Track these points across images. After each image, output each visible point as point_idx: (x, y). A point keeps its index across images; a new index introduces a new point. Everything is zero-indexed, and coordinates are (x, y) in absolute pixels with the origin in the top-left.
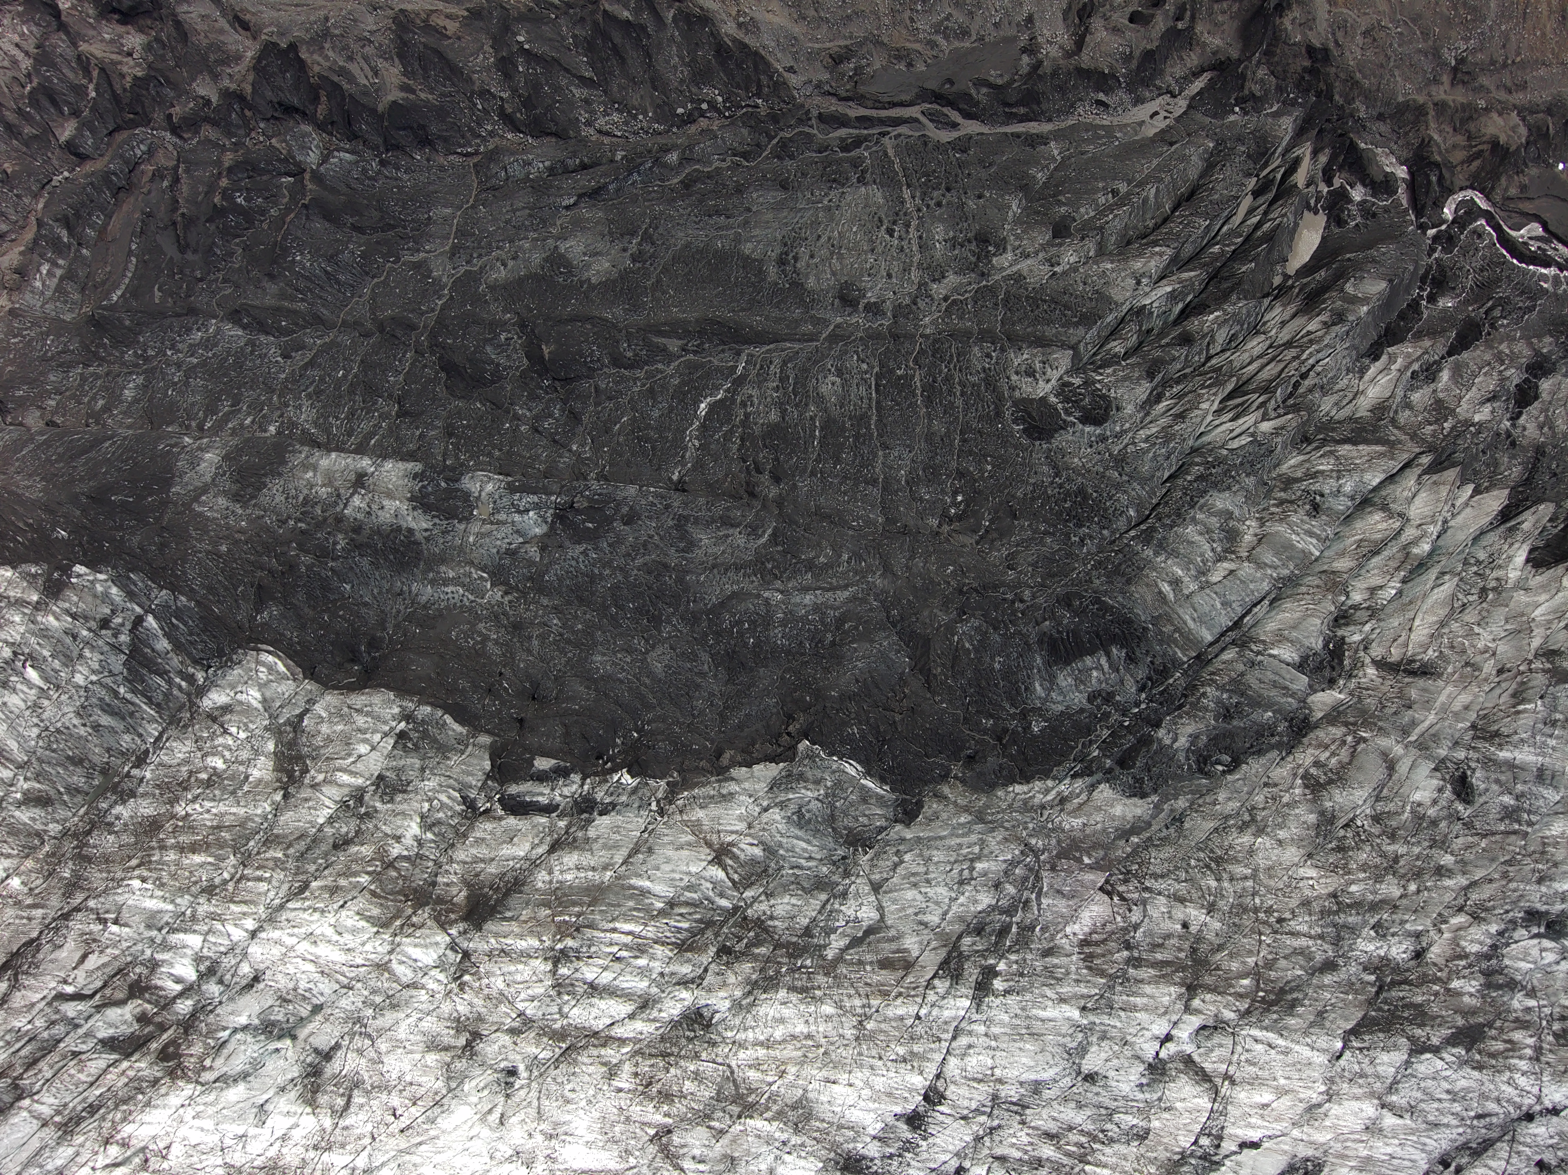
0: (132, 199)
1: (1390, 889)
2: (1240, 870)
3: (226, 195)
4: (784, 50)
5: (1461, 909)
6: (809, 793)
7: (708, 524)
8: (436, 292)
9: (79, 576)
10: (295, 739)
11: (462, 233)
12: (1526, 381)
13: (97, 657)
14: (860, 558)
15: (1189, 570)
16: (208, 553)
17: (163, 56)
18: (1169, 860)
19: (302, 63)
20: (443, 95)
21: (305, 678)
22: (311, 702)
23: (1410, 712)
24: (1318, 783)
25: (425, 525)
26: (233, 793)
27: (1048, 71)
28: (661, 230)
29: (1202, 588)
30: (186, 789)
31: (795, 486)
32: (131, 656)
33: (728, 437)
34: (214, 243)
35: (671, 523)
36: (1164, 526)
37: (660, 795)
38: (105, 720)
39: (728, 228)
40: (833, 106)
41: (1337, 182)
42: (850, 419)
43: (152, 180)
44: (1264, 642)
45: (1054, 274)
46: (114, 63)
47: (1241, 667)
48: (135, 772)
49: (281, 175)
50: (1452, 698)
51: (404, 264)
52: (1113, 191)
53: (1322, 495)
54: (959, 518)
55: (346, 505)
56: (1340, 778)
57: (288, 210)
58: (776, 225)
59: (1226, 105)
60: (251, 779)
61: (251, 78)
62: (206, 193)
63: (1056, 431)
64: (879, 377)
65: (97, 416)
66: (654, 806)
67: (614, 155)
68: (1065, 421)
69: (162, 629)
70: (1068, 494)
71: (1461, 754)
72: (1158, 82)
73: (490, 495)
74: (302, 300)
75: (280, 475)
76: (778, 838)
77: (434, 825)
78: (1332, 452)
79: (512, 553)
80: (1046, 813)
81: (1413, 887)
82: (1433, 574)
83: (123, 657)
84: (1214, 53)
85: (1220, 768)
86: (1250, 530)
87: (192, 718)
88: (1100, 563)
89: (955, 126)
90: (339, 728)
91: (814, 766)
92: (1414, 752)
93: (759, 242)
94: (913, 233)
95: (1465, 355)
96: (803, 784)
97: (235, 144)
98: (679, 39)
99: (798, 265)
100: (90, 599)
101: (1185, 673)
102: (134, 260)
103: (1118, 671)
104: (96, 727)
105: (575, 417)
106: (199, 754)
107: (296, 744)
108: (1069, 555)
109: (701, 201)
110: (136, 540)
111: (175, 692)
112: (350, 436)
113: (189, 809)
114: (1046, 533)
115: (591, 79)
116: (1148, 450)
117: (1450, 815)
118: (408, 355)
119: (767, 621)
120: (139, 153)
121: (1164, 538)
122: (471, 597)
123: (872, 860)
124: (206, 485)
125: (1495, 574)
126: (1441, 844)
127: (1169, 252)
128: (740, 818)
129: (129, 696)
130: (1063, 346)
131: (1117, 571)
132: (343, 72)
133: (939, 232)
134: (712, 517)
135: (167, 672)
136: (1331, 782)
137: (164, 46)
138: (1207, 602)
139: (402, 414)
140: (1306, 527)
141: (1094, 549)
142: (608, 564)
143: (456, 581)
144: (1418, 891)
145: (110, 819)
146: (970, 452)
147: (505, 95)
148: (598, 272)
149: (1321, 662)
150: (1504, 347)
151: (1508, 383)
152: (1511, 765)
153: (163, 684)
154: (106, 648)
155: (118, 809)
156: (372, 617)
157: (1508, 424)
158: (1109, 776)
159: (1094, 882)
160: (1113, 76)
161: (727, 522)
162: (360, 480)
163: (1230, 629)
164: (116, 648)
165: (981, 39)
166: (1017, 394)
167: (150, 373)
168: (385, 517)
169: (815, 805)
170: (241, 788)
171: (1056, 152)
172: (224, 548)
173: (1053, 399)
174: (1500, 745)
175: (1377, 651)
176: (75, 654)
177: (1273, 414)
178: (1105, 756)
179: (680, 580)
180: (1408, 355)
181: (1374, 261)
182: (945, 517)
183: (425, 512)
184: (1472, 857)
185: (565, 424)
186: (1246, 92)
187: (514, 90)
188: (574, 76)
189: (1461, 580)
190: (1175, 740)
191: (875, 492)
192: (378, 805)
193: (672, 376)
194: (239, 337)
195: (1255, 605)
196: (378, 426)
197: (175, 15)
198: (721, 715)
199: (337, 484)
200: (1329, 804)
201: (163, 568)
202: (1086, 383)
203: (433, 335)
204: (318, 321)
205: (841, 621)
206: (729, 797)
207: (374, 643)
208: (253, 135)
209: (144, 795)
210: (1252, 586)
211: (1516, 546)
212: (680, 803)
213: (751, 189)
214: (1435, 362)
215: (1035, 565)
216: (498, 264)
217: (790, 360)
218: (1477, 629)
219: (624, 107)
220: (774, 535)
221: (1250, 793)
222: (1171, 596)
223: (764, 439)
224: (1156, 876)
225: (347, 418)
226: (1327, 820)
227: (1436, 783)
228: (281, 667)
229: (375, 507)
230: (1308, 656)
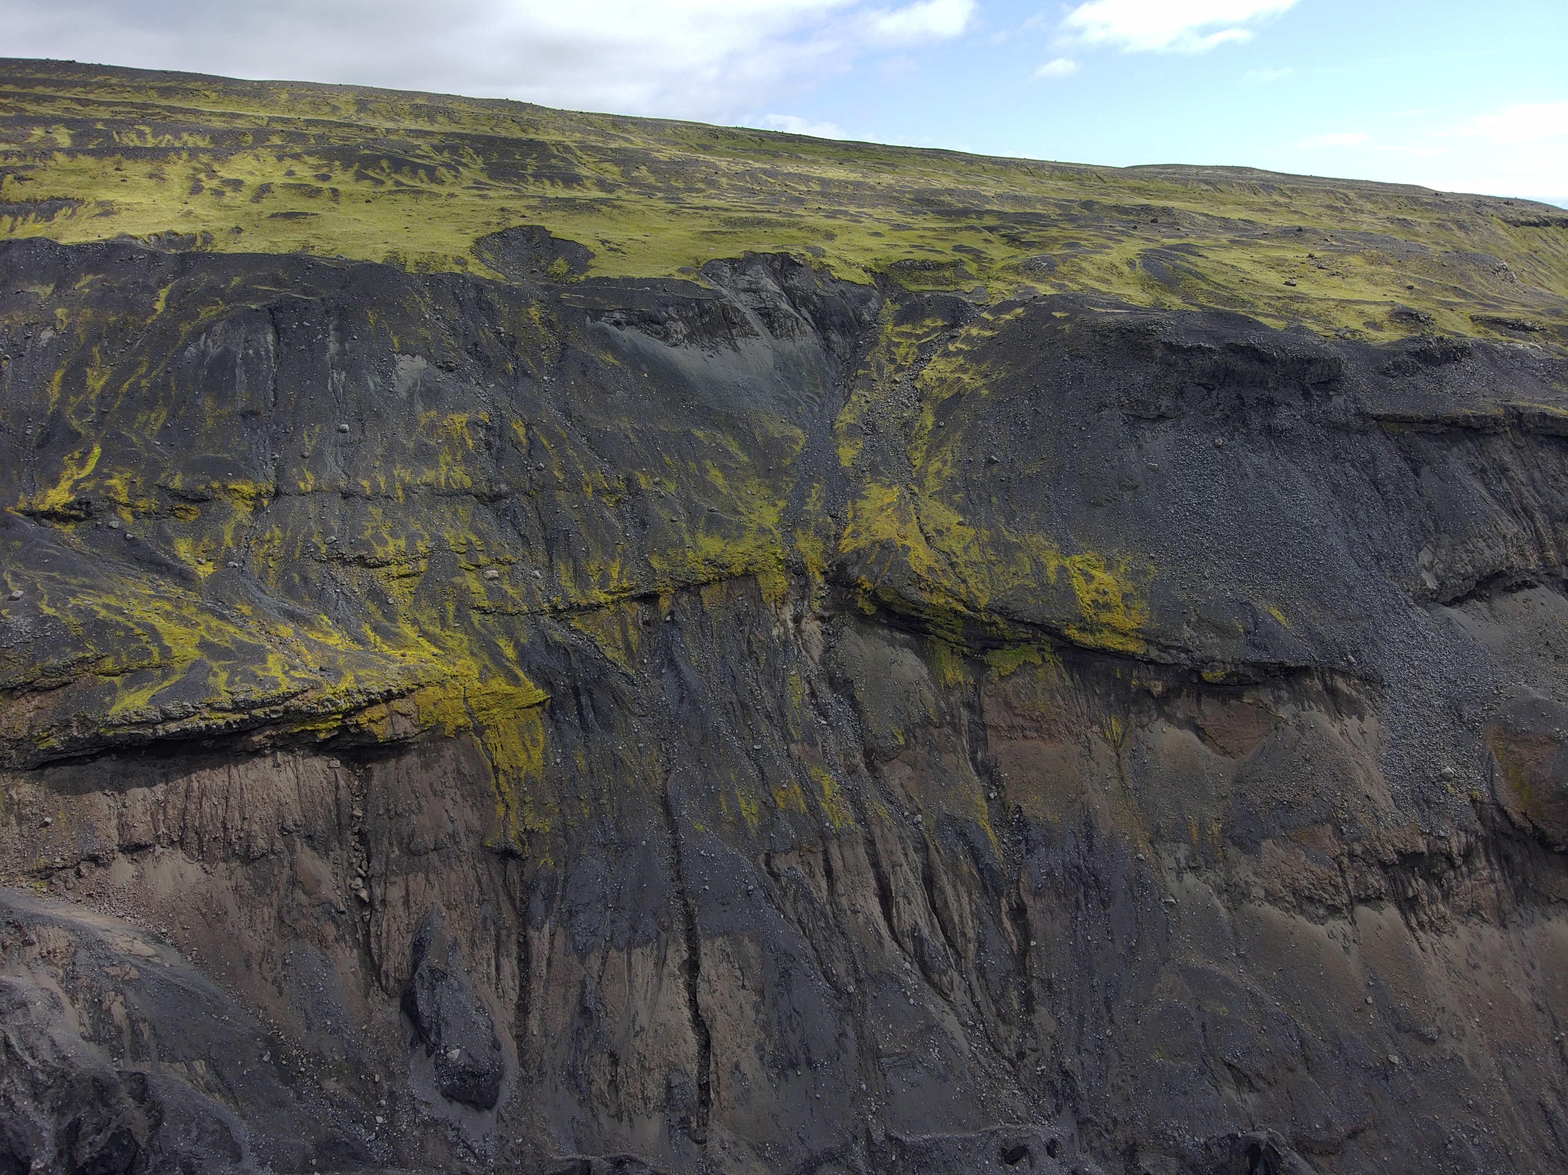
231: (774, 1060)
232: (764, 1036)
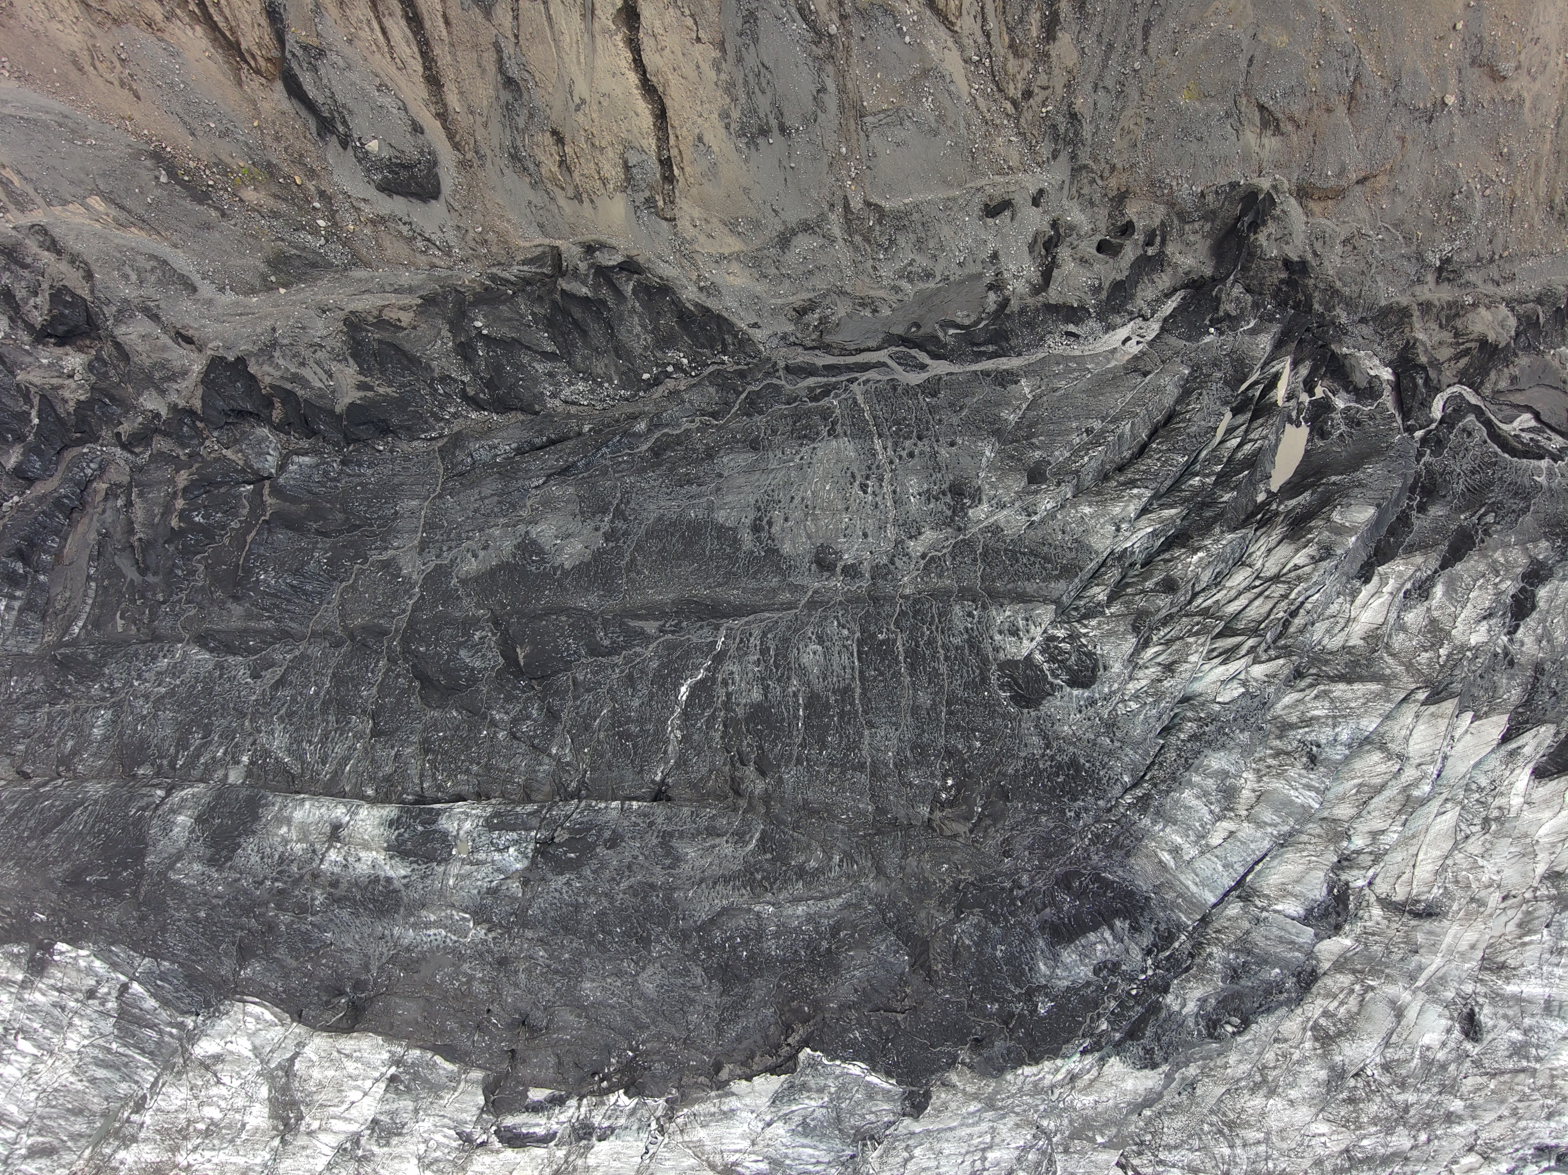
0: (86, 520)
1: (1401, 1140)
2: (1252, 1135)
3: (183, 516)
4: (747, 309)
5: (1471, 1149)
6: (813, 1103)
7: (693, 837)
8: (406, 592)
9: (61, 953)
10: (287, 1083)
11: (430, 526)
12: (1522, 590)
13: (86, 1024)
14: (853, 861)
15: (1188, 836)
16: (187, 921)
17: (106, 372)
18: (1182, 1130)
19: (253, 377)
20: (402, 385)
21: (293, 1021)
22: (301, 1045)
23: (1417, 957)
24: (1328, 1036)
25: (403, 873)
26: (232, 1141)
27: (1016, 309)
28: (632, 505)
29: (1202, 853)
30: (185, 1138)
31: (780, 778)
32: (120, 1017)
33: (710, 722)
34: (175, 565)
35: (655, 841)
36: (1160, 792)
37: (659, 1113)
38: (101, 1073)
39: (700, 496)
40: (802, 357)
41: (1319, 392)
42: (834, 692)
43: (106, 499)
44: (1267, 897)
45: (1032, 523)
46: (55, 388)
47: (1246, 925)
48: (135, 1117)
49: (238, 484)
50: (1457, 938)
51: (372, 565)
52: (1087, 431)
53: (1319, 746)
54: (951, 803)
55: (322, 860)
56: (1349, 1030)
57: (247, 527)
58: (748, 489)
59: (1200, 327)
60: (248, 1127)
61: (199, 392)
62: (162, 515)
63: (1043, 698)
64: (860, 643)
65: (66, 761)
66: (654, 1125)
67: (581, 427)
68: (1052, 684)
69: (148, 991)
70: (1060, 766)
71: (1469, 988)
72: (1129, 307)
73: (468, 833)
74: (269, 618)
75: (254, 833)
76: (784, 1150)
77: (432, 1164)
78: (1326, 693)
79: (493, 892)
80: (1057, 1092)
81: (1423, 1137)
82: (1434, 806)
83: (112, 1020)
84: (1187, 274)
85: (1230, 1029)
86: (1248, 784)
87: (185, 1065)
88: (1097, 836)
89: (923, 367)
90: (331, 1073)
91: (817, 1074)
92: (1421, 995)
93: (732, 509)
94: (887, 488)
95: (1459, 566)
96: (806, 1094)
97: (190, 456)
98: (639, 308)
99: (773, 531)
100: (74, 974)
101: (1190, 936)
102: (93, 584)
103: (1122, 941)
104: (93, 1081)
105: (553, 716)
106: (195, 1103)
107: (289, 1089)
108: (1066, 830)
109: (671, 470)
110: (113, 917)
111: (167, 1039)
112: (324, 764)
113: (191, 1159)
114: (1041, 812)
115: (553, 353)
116: (1139, 712)
117: (1460, 1056)
118: (381, 664)
119: (760, 935)
120: (89, 472)
121: (1161, 805)
122: (454, 938)
123: (881, 1157)
124: (180, 851)
125: (1498, 802)
126: (1450, 1088)
127: (1148, 493)
128: (743, 1137)
129: (121, 1050)
130: (1046, 601)
131: (1115, 844)
132: (296, 378)
133: (913, 485)
134: (697, 829)
135: (156, 1025)
136: (1340, 1034)
137: (105, 364)
138: (1207, 866)
139: (376, 733)
140: (1304, 781)
141: (1091, 821)
142: (593, 891)
143: (438, 924)
144: (1429, 1141)
145: (114, 1164)
146: (958, 727)
147: (467, 379)
148: (571, 555)
149: (1326, 909)
150: (1498, 555)
151: (1503, 597)
152: (1518, 999)
153: (154, 1034)
154: (95, 1016)
155: (121, 1154)
156: (355, 961)
157: (1505, 639)
158: (1118, 1048)
159: (1108, 1162)
160: (1082, 308)
161: (712, 832)
162: (335, 833)
163: (1232, 889)
164: (106, 1014)
165: (947, 278)
166: (1001, 655)
167: (117, 707)
168: (363, 868)
169: (818, 1113)
170: (238, 1136)
171: (1027, 390)
172: (202, 914)
173: (1038, 657)
174: (1507, 978)
175: (1382, 888)
176: (65, 1022)
177: (1264, 657)
178: (1113, 1029)
179: (668, 899)
180: (1400, 575)
181: (1361, 485)
182: (937, 804)
183: (403, 859)
184: (1481, 1101)
185: (544, 724)
186: (1221, 313)
187: (476, 373)
188: (536, 352)
189: (1463, 808)
190: (1184, 1005)
191: (863, 778)
192: (375, 1149)
193: (651, 660)
194: (206, 660)
195: (1257, 863)
196: (352, 748)
197: (113, 338)
198: (717, 1026)
199: (312, 838)
200: (1338, 1059)
201: (144, 940)
202: (1073, 637)
203: (406, 641)
204: (285, 636)
205: (835, 930)
206: (729, 1114)
207: (358, 986)
208: (207, 443)
209: (146, 1140)
210: (1252, 846)
211: (1517, 772)
212: (680, 1121)
213: (722, 453)
214: (1428, 578)
215: (1031, 848)
216: (469, 555)
217: (770, 630)
218: (1480, 862)
219: (589, 376)
220: (762, 840)
221: (1260, 1054)
222: (1172, 864)
223: (747, 724)
224: (1169, 1148)
225: (321, 741)
226: (1338, 1075)
227: (1445, 1023)
228: (268, 1016)
229: (351, 859)
230: (1313, 909)
231: (742, 129)
232: (728, 100)
